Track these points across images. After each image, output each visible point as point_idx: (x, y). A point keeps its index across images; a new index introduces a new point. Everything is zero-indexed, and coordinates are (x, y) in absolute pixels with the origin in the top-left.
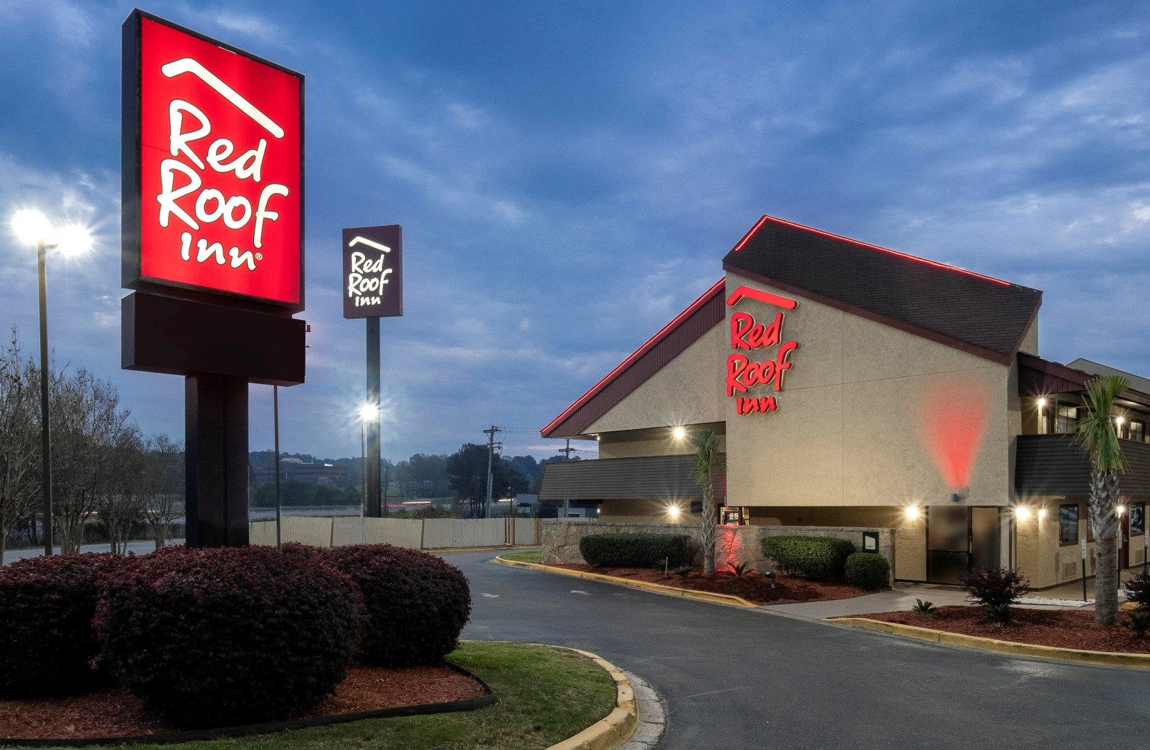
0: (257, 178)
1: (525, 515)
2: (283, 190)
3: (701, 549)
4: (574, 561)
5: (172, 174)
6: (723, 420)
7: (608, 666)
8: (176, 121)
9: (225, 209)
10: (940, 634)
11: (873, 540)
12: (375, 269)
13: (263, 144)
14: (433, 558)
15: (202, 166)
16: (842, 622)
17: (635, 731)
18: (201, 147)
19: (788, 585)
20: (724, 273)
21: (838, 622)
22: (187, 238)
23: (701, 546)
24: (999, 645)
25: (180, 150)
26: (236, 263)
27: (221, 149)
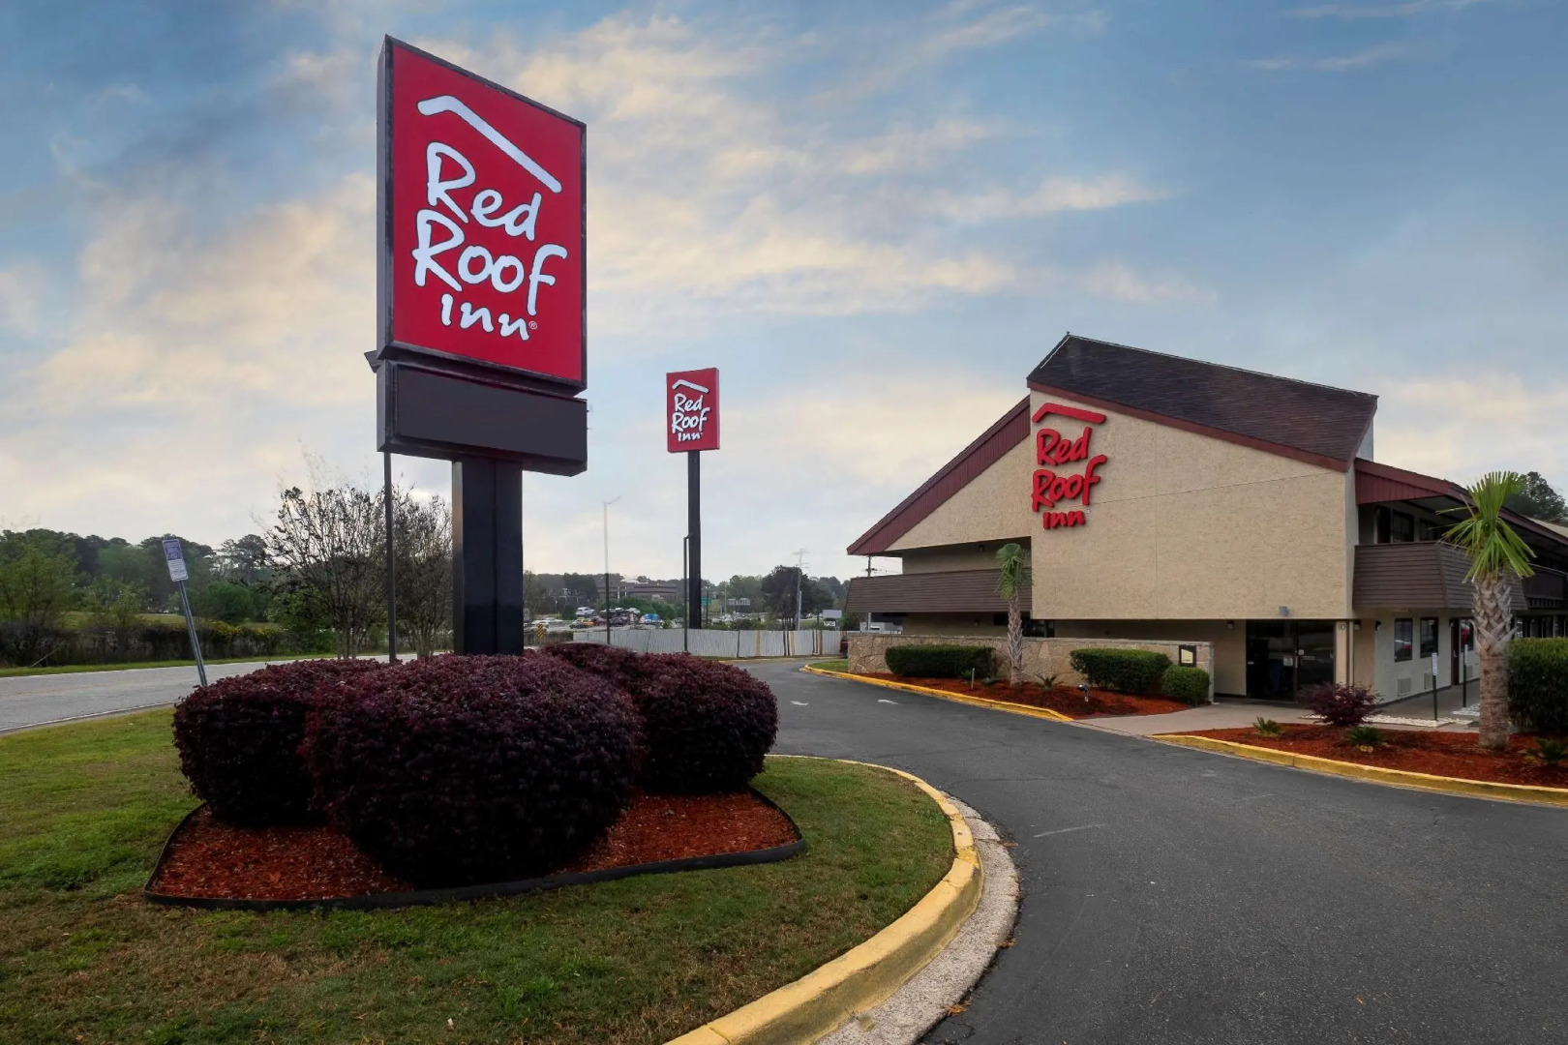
0: (531, 236)
1: (831, 629)
2: (561, 252)
3: (1007, 661)
4: (879, 671)
5: (429, 227)
6: (1028, 535)
7: (936, 794)
8: (434, 166)
9: (493, 270)
10: (1294, 757)
11: (1191, 654)
12: (695, 408)
13: (537, 198)
14: (737, 671)
15: (465, 219)
16: (1172, 740)
17: (983, 891)
18: (464, 197)
19: (1101, 698)
20: (1028, 392)
21: (1166, 740)
22: (447, 301)
23: (1007, 657)
24: (1371, 772)
25: (439, 200)
26: (506, 331)
27: (489, 201)
